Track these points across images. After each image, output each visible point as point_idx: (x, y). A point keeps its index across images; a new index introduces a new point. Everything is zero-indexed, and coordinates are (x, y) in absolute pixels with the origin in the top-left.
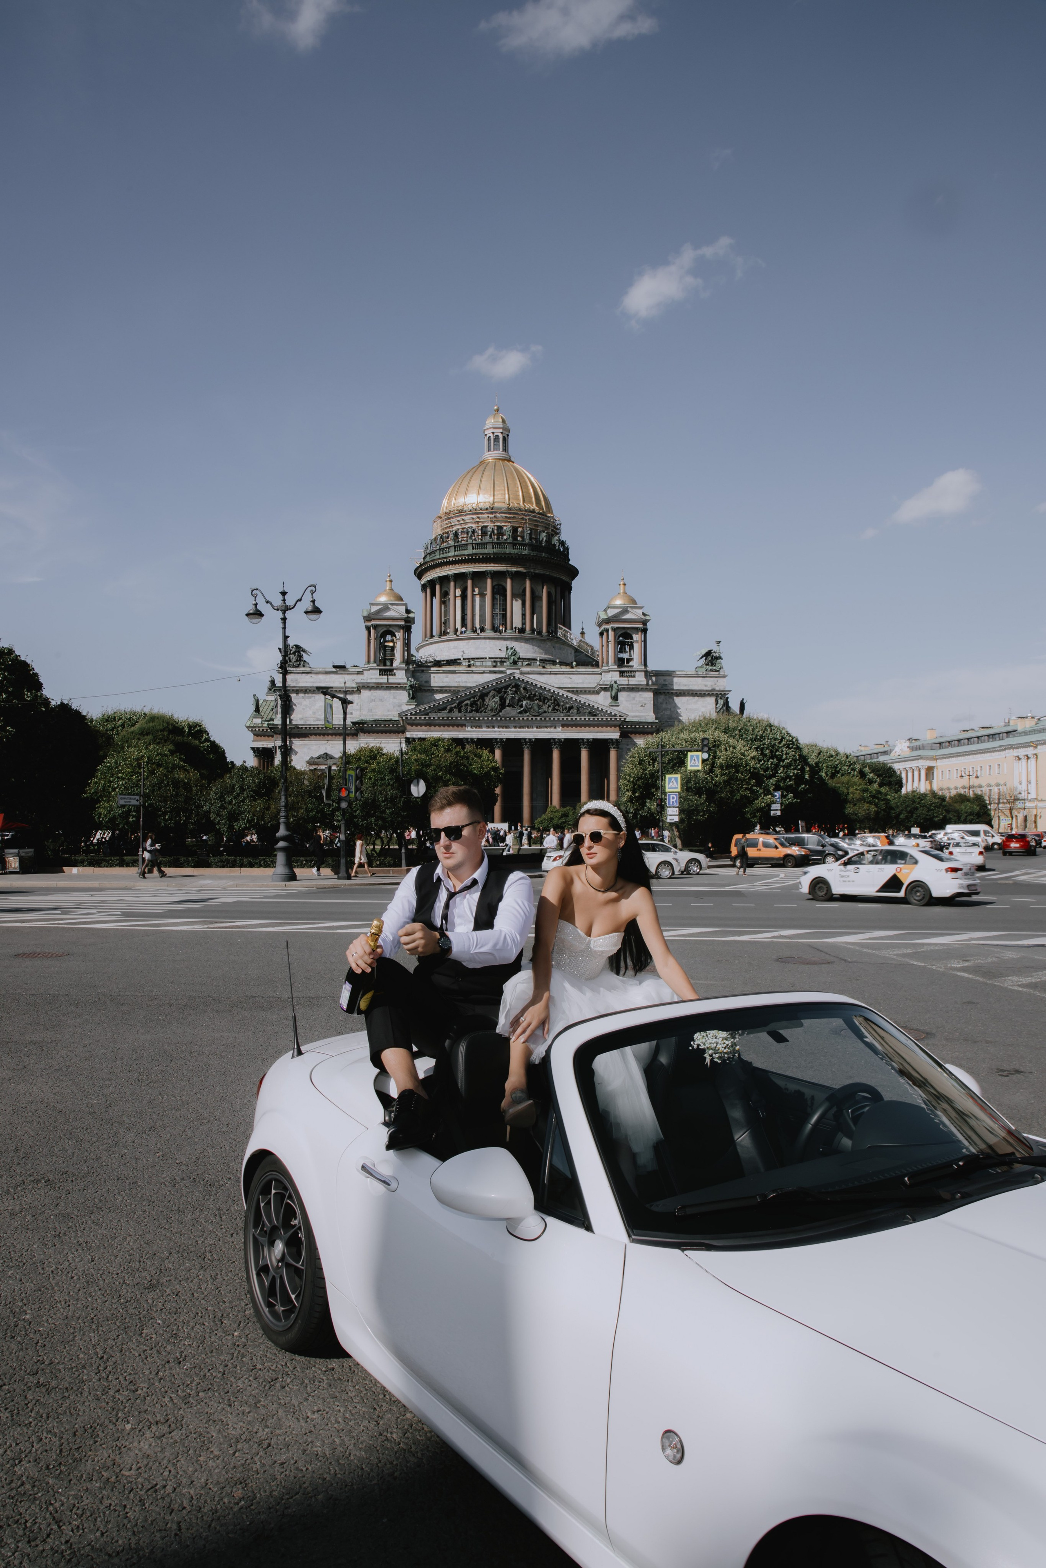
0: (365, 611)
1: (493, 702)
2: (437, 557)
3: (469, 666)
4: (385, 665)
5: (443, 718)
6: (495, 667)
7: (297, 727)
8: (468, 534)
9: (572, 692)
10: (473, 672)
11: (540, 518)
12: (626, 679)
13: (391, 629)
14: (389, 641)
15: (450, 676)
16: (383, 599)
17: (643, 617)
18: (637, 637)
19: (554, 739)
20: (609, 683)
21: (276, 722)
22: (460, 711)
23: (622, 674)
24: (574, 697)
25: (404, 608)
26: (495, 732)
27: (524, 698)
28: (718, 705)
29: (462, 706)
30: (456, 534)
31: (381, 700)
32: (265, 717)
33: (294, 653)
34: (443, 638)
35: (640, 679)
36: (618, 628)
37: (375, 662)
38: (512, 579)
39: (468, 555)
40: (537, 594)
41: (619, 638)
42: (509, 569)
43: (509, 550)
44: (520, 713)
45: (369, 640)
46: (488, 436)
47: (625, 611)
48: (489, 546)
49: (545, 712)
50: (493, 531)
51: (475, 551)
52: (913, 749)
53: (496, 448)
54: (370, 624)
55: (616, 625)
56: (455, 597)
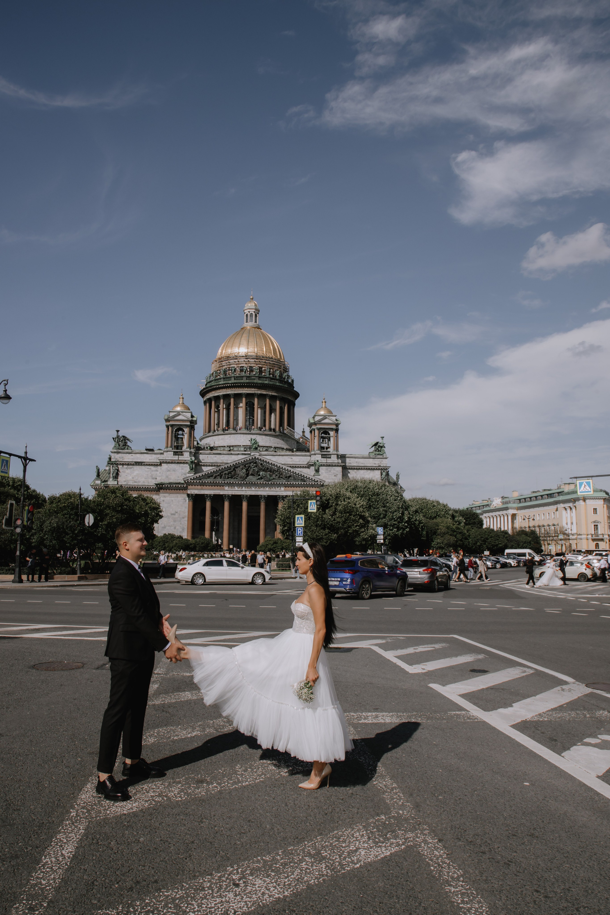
0: (166, 416)
1: (242, 472)
2: (213, 384)
3: (230, 451)
4: (177, 449)
5: (211, 482)
6: (245, 451)
7: (121, 486)
8: (232, 370)
9: (290, 467)
10: (231, 454)
11: (276, 362)
12: (326, 459)
13: (182, 427)
14: (180, 435)
15: (217, 456)
16: (178, 409)
17: (336, 422)
18: (332, 433)
19: (279, 496)
20: (313, 461)
21: (109, 483)
22: (221, 478)
23: (324, 456)
24: (292, 470)
25: (190, 414)
26: (243, 491)
27: (261, 470)
28: (382, 476)
29: (222, 475)
30: (225, 372)
31: (174, 471)
32: (103, 480)
33: (122, 441)
34: (215, 433)
35: (334, 459)
36: (320, 428)
37: (171, 447)
38: (258, 398)
39: (231, 384)
40: (273, 407)
41: (321, 434)
42: (256, 392)
43: (257, 381)
44: (259, 479)
45: (168, 433)
46: (246, 313)
47: (325, 417)
48: (245, 378)
49: (274, 479)
50: (247, 369)
51: (235, 381)
52: (503, 503)
53: (252, 321)
54: (169, 424)
55: (319, 426)
56: (224, 409)
